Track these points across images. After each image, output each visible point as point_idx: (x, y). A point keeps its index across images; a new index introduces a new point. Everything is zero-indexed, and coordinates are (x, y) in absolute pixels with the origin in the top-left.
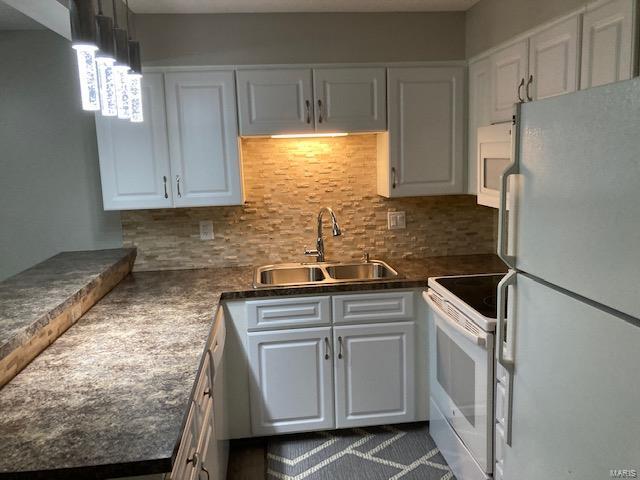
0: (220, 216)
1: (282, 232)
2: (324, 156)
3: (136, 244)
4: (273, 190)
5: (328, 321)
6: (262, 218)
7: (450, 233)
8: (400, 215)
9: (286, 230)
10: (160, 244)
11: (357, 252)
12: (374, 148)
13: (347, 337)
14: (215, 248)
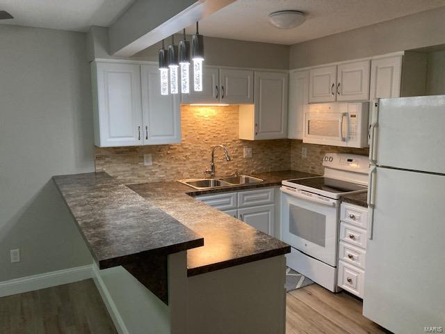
0: (156, 151)
1: (190, 160)
2: (213, 117)
3: (104, 169)
4: (186, 135)
5: (235, 206)
6: (179, 152)
7: (272, 159)
8: (250, 150)
9: (192, 159)
10: (119, 169)
11: (229, 171)
12: (238, 114)
13: (244, 214)
14: (153, 171)
